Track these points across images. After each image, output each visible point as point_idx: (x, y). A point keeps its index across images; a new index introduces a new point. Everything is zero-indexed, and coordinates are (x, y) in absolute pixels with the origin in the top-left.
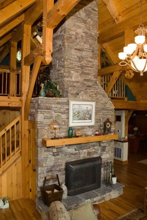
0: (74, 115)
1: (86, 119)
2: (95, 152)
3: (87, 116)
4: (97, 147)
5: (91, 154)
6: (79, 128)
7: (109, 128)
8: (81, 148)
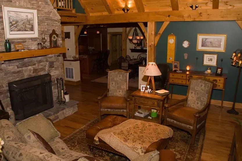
0: (11, 24)
1: (27, 29)
2: (43, 69)
3: (27, 26)
4: (44, 63)
5: (38, 71)
6: (19, 40)
7: (55, 41)
8: (25, 65)
